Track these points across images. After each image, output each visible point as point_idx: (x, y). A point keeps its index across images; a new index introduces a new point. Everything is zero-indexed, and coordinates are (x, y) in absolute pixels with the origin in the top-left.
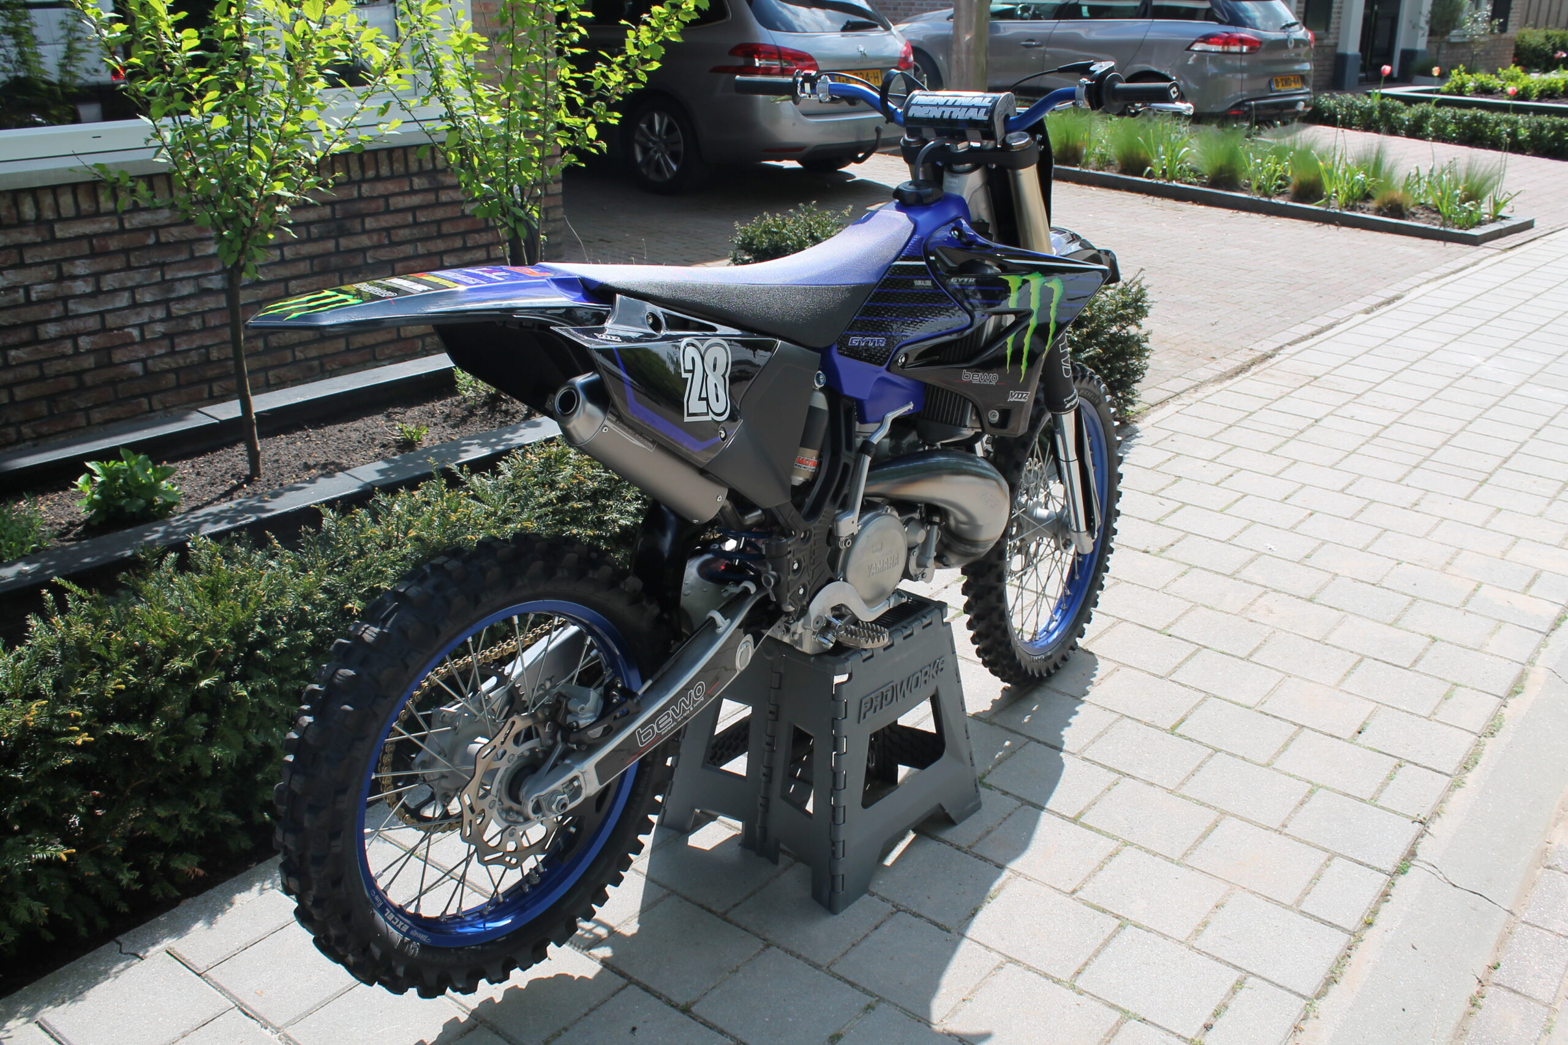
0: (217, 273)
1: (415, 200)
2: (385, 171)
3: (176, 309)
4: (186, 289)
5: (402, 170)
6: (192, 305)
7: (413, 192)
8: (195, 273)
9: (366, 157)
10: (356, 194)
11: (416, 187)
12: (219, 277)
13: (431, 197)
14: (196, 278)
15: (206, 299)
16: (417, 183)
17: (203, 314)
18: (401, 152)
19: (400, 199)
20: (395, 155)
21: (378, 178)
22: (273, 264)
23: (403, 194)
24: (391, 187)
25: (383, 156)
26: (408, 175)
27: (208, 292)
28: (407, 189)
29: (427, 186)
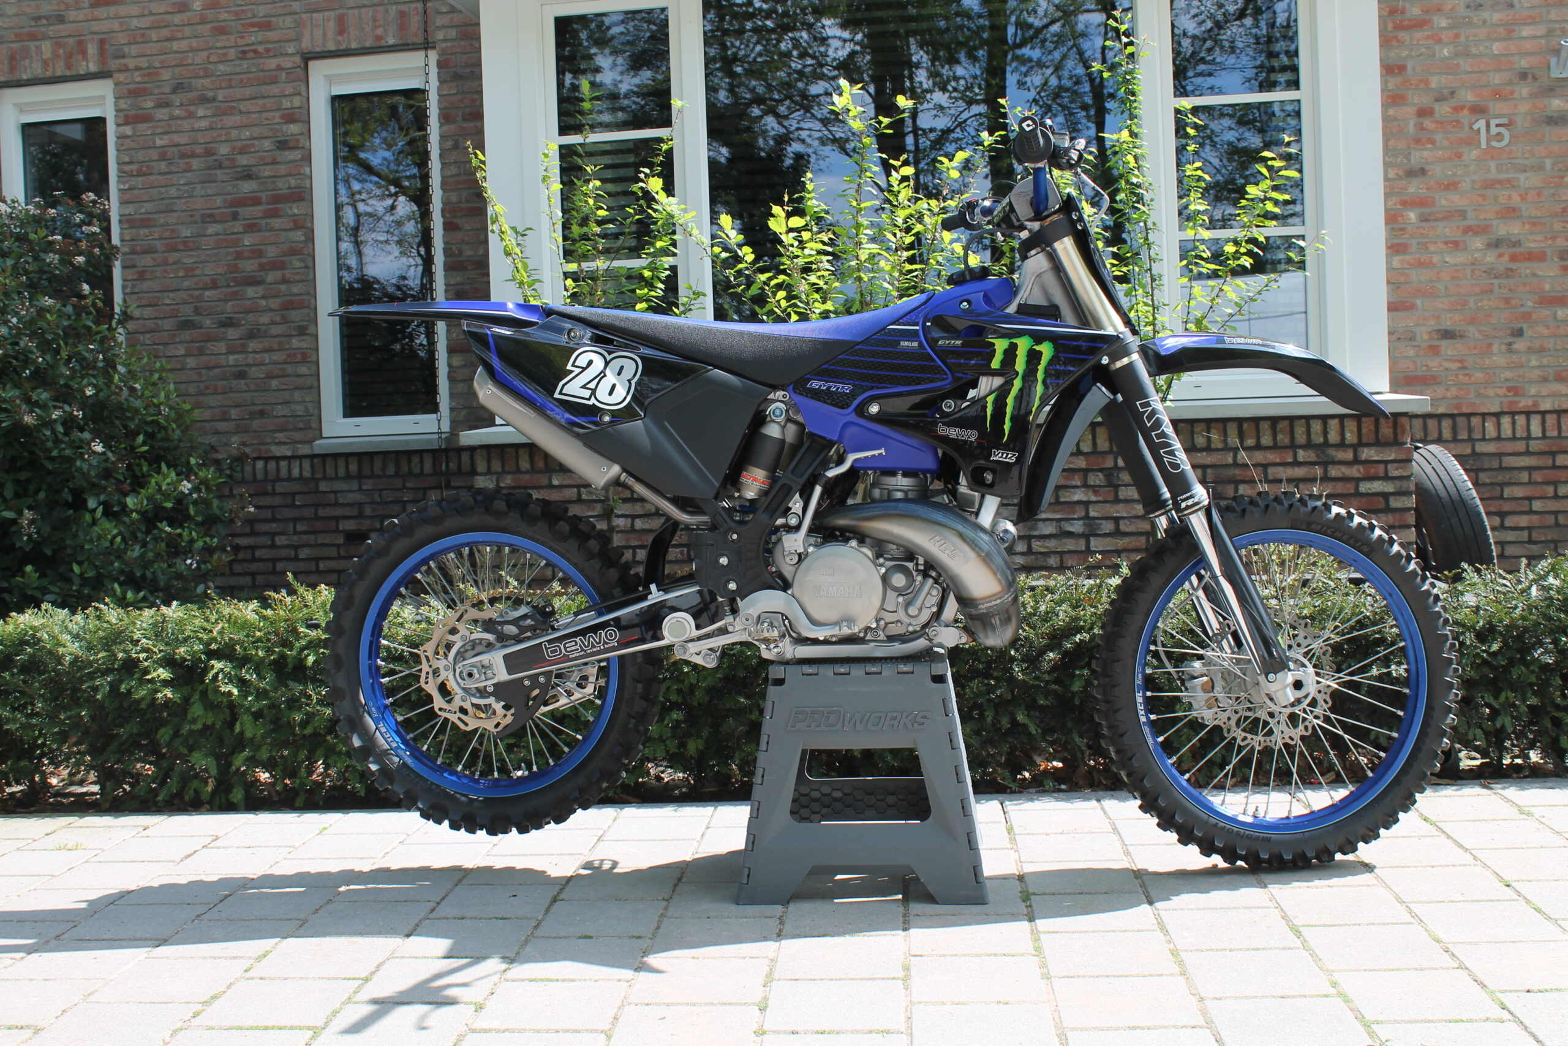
0: (1078, 519)
1: (1299, 472)
2: (1266, 440)
3: (1036, 545)
4: (1049, 529)
5: (1287, 441)
6: (1052, 544)
7: (1296, 463)
8: (1058, 516)
9: (1245, 426)
10: (1230, 460)
11: (1300, 459)
12: (1081, 522)
13: (1318, 471)
14: (1059, 520)
15: (1066, 540)
16: (1302, 455)
17: (1061, 553)
18: (1286, 423)
19: (1281, 469)
20: (1280, 426)
21: (1258, 447)
22: (1137, 517)
23: (1285, 464)
24: (1271, 457)
25: (1265, 426)
26: (1293, 446)
27: (1070, 534)
28: (1290, 460)
29: (1313, 458)
